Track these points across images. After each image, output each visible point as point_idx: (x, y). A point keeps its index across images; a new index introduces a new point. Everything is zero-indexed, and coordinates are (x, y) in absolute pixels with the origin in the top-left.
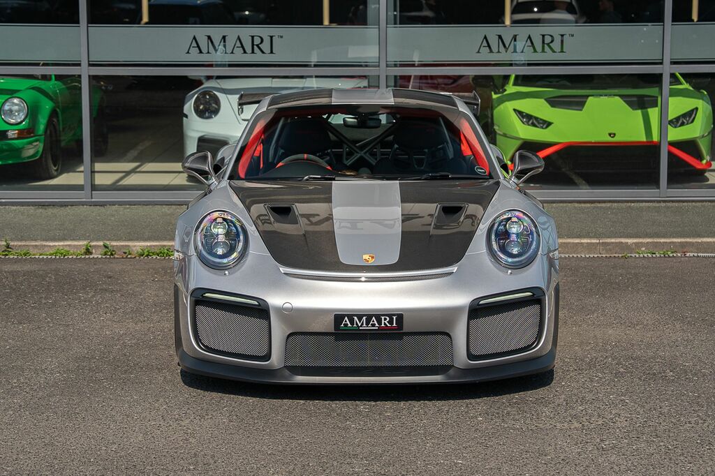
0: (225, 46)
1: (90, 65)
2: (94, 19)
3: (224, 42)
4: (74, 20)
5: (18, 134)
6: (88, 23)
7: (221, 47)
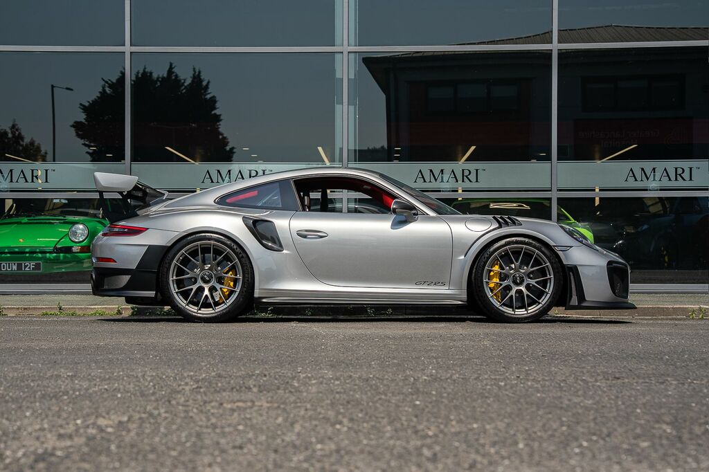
0: (230, 178)
5: (80, 249)
6: (131, 162)
7: (227, 178)
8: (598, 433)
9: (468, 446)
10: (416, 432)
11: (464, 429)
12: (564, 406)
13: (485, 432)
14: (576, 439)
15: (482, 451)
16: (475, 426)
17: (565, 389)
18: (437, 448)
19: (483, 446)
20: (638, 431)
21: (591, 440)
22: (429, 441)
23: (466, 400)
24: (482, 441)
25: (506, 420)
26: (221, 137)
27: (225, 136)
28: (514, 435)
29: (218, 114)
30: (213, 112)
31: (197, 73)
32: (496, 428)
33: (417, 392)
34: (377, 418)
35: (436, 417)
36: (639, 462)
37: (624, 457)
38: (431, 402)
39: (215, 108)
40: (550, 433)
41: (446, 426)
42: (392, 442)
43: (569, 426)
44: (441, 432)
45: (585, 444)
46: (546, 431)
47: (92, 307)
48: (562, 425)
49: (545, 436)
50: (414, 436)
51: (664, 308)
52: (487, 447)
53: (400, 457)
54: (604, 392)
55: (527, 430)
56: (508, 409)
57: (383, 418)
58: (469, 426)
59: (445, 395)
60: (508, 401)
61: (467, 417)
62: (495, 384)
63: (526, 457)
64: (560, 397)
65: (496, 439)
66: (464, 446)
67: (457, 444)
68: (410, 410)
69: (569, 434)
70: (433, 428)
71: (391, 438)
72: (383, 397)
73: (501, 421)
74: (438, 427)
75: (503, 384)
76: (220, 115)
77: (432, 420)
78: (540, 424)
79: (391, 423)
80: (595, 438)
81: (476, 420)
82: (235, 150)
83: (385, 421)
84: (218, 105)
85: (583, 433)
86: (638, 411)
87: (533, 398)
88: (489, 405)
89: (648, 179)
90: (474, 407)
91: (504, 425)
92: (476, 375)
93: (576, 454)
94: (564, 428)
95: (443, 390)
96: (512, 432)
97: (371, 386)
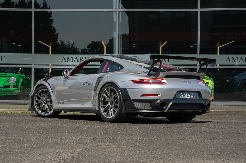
0: (72, 60)
1: (34, 65)
2: (36, 52)
3: (72, 58)
4: (30, 52)
5: (13, 87)
6: (34, 53)
7: (71, 60)
8: (200, 154)
9: (169, 156)
10: (156, 153)
11: (167, 153)
12: (193, 147)
13: (172, 153)
14: (194, 155)
15: (172, 157)
16: (170, 152)
17: (195, 143)
18: (162, 157)
19: (172, 156)
20: (211, 153)
21: (198, 155)
22: (159, 155)
23: (167, 146)
24: (172, 155)
25: (178, 151)
26: (53, 28)
27: (55, 28)
28: (180, 154)
29: (52, 19)
30: (50, 18)
31: (45, 2)
32: (175, 153)
33: (153, 143)
34: (145, 150)
35: (160, 150)
36: (208, 159)
37: (204, 158)
38: (158, 146)
39: (51, 17)
40: (188, 153)
41: (163, 152)
42: (150, 155)
43: (193, 152)
44: (162, 153)
45: (196, 156)
46: (187, 153)
47: (22, 110)
48: (192, 152)
49: (187, 154)
50: (155, 154)
51: (239, 111)
52: (173, 157)
53: (153, 158)
54: (205, 143)
55: (183, 153)
56: (178, 148)
57: (146, 150)
58: (168, 152)
59: (161, 144)
60: (178, 146)
61: (168, 150)
62: (175, 141)
63: (182, 159)
64: (193, 145)
65: (175, 155)
66: (168, 156)
67: (166, 156)
68: (153, 148)
69: (193, 154)
70: (159, 152)
71: (150, 154)
72: (145, 145)
73: (177, 151)
74: (161, 152)
75: (177, 141)
76: (53, 20)
77: (159, 150)
78: (186, 152)
79: (149, 151)
80: (199, 155)
81: (170, 151)
82: (59, 34)
83: (147, 151)
84: (52, 15)
85: (197, 154)
86: (213, 149)
87: (185, 145)
88: (173, 147)
89: (235, 61)
90: (169, 147)
91: (177, 152)
92: (169, 139)
93: (194, 158)
94: (192, 153)
95: (160, 143)
96: (179, 153)
97: (140, 141)
